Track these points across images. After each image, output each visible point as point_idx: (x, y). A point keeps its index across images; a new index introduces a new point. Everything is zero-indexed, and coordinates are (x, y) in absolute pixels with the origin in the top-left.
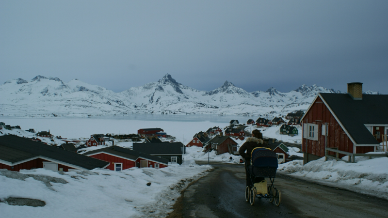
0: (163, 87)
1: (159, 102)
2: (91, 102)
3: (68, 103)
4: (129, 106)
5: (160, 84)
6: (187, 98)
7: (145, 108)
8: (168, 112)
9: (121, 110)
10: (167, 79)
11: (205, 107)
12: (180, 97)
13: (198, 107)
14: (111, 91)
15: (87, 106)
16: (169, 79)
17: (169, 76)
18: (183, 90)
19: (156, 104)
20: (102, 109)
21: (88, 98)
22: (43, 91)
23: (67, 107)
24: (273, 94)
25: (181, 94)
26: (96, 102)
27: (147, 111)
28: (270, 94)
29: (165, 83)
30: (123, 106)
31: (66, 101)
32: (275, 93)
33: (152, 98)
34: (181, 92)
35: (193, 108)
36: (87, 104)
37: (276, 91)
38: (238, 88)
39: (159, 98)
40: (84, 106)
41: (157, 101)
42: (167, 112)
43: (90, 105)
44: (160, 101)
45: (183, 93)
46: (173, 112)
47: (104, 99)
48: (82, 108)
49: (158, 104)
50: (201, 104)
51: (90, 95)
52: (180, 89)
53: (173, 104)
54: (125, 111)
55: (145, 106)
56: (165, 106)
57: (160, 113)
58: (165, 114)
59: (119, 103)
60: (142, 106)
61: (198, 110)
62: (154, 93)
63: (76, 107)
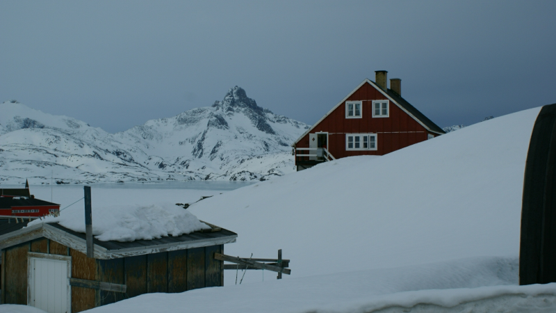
0: (227, 119)
1: (219, 153)
2: (56, 153)
4: (145, 165)
5: (219, 112)
6: (285, 145)
7: (185, 169)
8: (247, 176)
9: (131, 171)
10: (236, 98)
12: (267, 141)
14: (99, 129)
15: (46, 164)
16: (240, 100)
17: (241, 92)
18: (274, 126)
19: (212, 159)
20: (83, 169)
21: (45, 144)
25: (269, 135)
26: (65, 154)
27: (193, 175)
29: (229, 109)
30: (132, 164)
33: (200, 146)
34: (271, 131)
36: (45, 158)
39: (218, 145)
40: (39, 164)
41: (213, 152)
42: (243, 176)
43: (53, 160)
44: (220, 151)
45: (274, 133)
46: (259, 177)
47: (86, 147)
48: (33, 166)
49: (217, 160)
51: (52, 138)
52: (268, 122)
53: (255, 159)
54: (140, 175)
55: (184, 163)
56: (234, 162)
57: (227, 179)
58: (238, 180)
59: (122, 156)
60: (178, 164)
62: (205, 132)
63: (19, 165)
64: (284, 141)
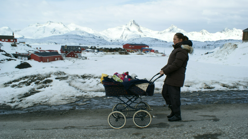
0: (130, 28)
3: (67, 37)
4: (107, 41)
5: (128, 27)
6: (146, 36)
9: (102, 42)
10: (132, 23)
11: (159, 41)
12: (141, 35)
13: (154, 41)
14: (95, 31)
15: (79, 39)
16: (134, 23)
17: (134, 21)
19: (125, 39)
20: (89, 41)
22: (52, 31)
23: (66, 40)
24: (204, 34)
25: (141, 33)
26: (85, 37)
28: (203, 34)
29: (131, 26)
30: (103, 40)
31: (65, 36)
32: (205, 33)
33: (122, 36)
34: (142, 32)
35: (150, 42)
37: (206, 32)
38: (180, 30)
40: (77, 39)
41: (126, 37)
43: (81, 38)
44: (128, 37)
47: (91, 35)
48: (76, 40)
49: (127, 40)
50: (155, 39)
51: (82, 33)
52: (141, 29)
53: (137, 40)
54: (104, 43)
55: (117, 40)
56: (131, 40)
59: (101, 38)
61: (154, 43)
62: (124, 32)
63: (72, 40)
64: (145, 35)
